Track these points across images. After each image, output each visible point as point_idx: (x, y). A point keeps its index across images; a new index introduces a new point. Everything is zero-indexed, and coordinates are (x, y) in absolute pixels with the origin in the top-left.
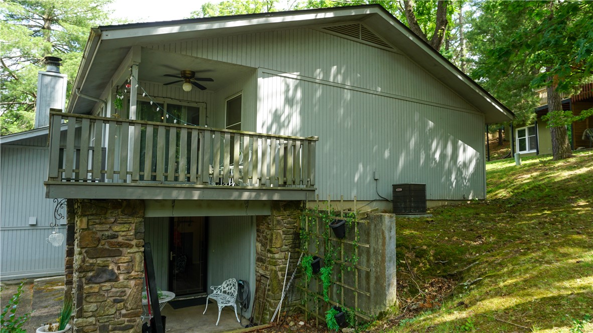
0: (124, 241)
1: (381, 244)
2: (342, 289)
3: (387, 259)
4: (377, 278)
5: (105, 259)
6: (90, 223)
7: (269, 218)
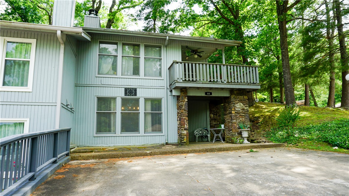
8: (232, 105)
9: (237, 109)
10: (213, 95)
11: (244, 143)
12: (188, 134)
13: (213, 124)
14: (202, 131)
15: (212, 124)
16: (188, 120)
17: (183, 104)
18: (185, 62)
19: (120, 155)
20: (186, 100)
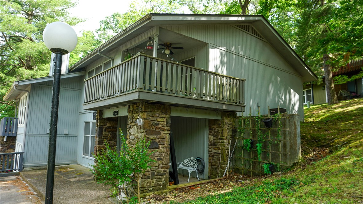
0: (161, 127)
1: (293, 128)
2: (270, 154)
3: (297, 136)
4: (291, 146)
5: (153, 136)
6: (148, 116)
7: (221, 121)
8: (128, 130)
9: (130, 137)
10: (119, 115)
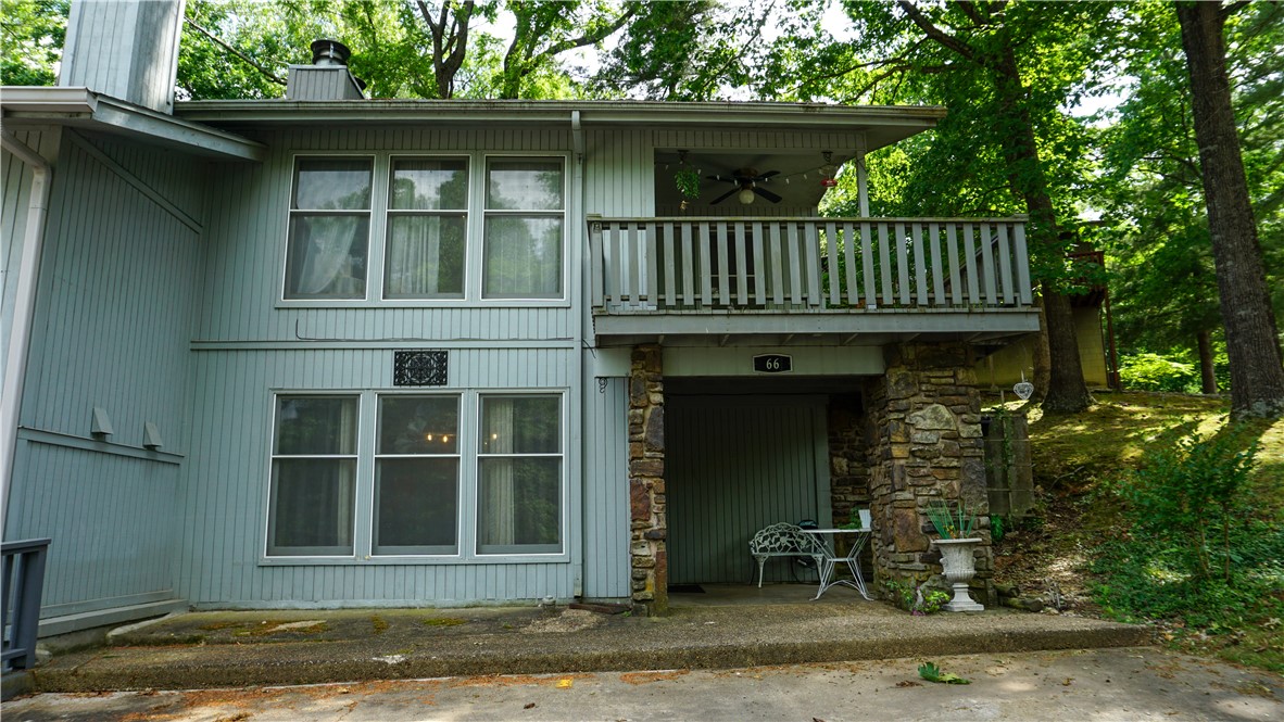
8: (894, 416)
9: (918, 437)
10: (798, 369)
11: (951, 611)
12: (664, 561)
13: (846, 501)
14: (791, 536)
15: (840, 501)
16: (668, 493)
17: (643, 417)
18: (680, 218)
19: (257, 671)
20: (658, 398)
